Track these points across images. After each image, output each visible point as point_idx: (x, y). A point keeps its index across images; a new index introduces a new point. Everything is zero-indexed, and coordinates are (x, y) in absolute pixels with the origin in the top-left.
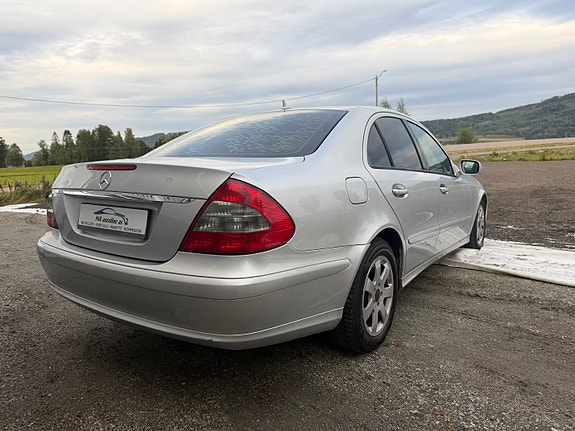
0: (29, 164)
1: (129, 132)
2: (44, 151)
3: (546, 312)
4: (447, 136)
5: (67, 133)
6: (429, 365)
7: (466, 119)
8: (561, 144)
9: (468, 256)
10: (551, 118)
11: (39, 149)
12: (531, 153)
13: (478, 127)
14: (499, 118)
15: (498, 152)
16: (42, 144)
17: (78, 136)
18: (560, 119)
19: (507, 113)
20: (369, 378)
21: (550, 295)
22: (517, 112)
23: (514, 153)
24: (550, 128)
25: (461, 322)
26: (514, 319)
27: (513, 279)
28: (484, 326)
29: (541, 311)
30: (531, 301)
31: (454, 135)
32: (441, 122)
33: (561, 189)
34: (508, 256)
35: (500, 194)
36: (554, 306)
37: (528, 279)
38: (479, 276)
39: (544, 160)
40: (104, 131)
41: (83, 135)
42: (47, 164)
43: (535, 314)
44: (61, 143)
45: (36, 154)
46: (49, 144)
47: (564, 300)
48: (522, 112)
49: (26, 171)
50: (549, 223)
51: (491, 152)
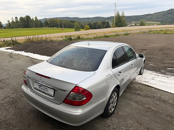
0: (5, 28)
1: (36, 18)
2: (9, 23)
3: (157, 101)
4: (136, 21)
5: (16, 18)
6: (125, 121)
7: (143, 15)
8: (171, 27)
9: (139, 77)
10: (169, 16)
11: (7, 23)
12: (162, 30)
13: (146, 18)
14: (153, 15)
15: (151, 30)
16: (8, 21)
17: (20, 19)
18: (172, 16)
19: (156, 14)
20: (110, 126)
21: (159, 95)
22: (159, 13)
23: (156, 31)
24: (169, 19)
25: (134, 105)
26: (148, 104)
27: (150, 88)
28: (140, 106)
29: (156, 101)
30: (154, 97)
31: (139, 21)
32: (135, 16)
33: (169, 48)
34: (150, 78)
35: (150, 50)
36: (160, 99)
37: (154, 88)
38: (141, 86)
39: (165, 33)
40: (28, 17)
41: (21, 19)
42: (10, 28)
43: (154, 102)
44: (14, 21)
45: (7, 24)
46: (11, 21)
47: (162, 97)
48: (161, 14)
49: (4, 30)
50: (163, 63)
51: (149, 30)
